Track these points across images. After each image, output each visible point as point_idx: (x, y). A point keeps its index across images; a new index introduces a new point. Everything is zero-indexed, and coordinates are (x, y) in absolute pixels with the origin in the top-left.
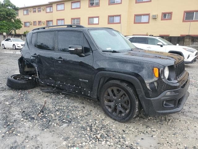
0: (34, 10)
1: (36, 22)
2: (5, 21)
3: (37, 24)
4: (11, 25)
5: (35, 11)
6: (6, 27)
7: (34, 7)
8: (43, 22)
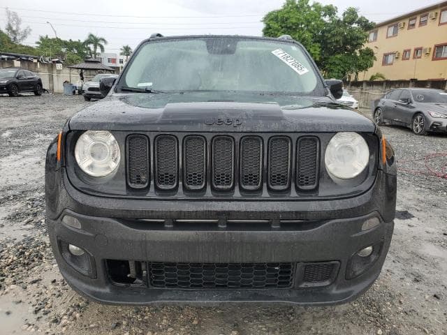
0: (412, 22)
1: (409, 51)
2: (339, 56)
3: (412, 56)
4: (350, 62)
5: (414, 25)
6: (339, 67)
7: (412, 16)
8: (426, 49)
